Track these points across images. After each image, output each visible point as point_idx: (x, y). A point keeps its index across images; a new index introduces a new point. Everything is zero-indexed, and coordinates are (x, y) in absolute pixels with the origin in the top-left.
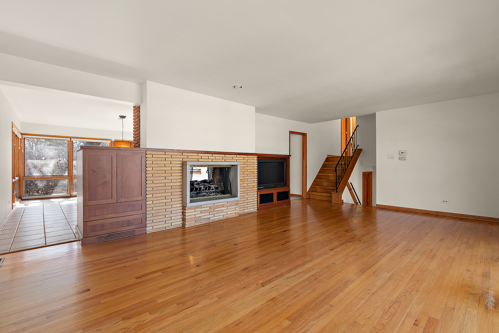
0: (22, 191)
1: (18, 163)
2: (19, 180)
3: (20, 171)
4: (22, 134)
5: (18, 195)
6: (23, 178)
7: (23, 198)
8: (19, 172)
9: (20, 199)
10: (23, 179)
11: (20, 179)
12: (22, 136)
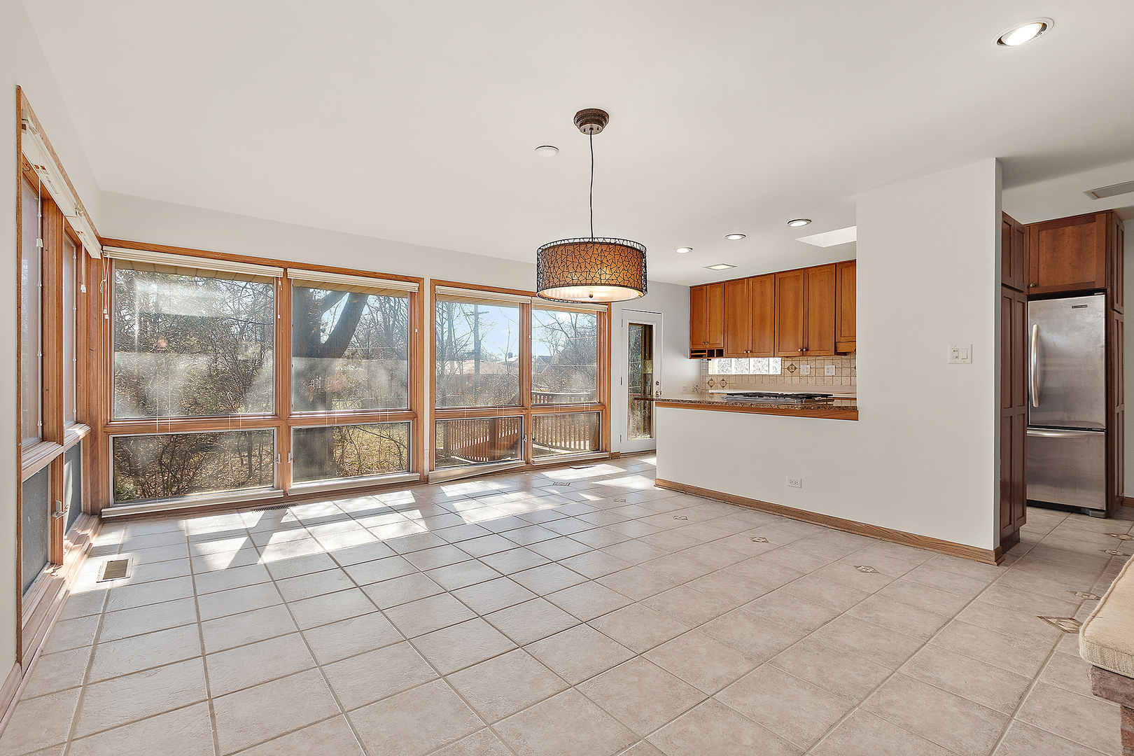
0: (105, 482)
1: (88, 366)
2: (92, 436)
3: (94, 397)
4: (103, 242)
5: (86, 498)
6: (107, 429)
7: (107, 512)
8: (89, 405)
9: (95, 520)
10: (108, 434)
11: (96, 431)
12: (104, 248)
